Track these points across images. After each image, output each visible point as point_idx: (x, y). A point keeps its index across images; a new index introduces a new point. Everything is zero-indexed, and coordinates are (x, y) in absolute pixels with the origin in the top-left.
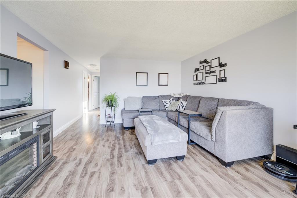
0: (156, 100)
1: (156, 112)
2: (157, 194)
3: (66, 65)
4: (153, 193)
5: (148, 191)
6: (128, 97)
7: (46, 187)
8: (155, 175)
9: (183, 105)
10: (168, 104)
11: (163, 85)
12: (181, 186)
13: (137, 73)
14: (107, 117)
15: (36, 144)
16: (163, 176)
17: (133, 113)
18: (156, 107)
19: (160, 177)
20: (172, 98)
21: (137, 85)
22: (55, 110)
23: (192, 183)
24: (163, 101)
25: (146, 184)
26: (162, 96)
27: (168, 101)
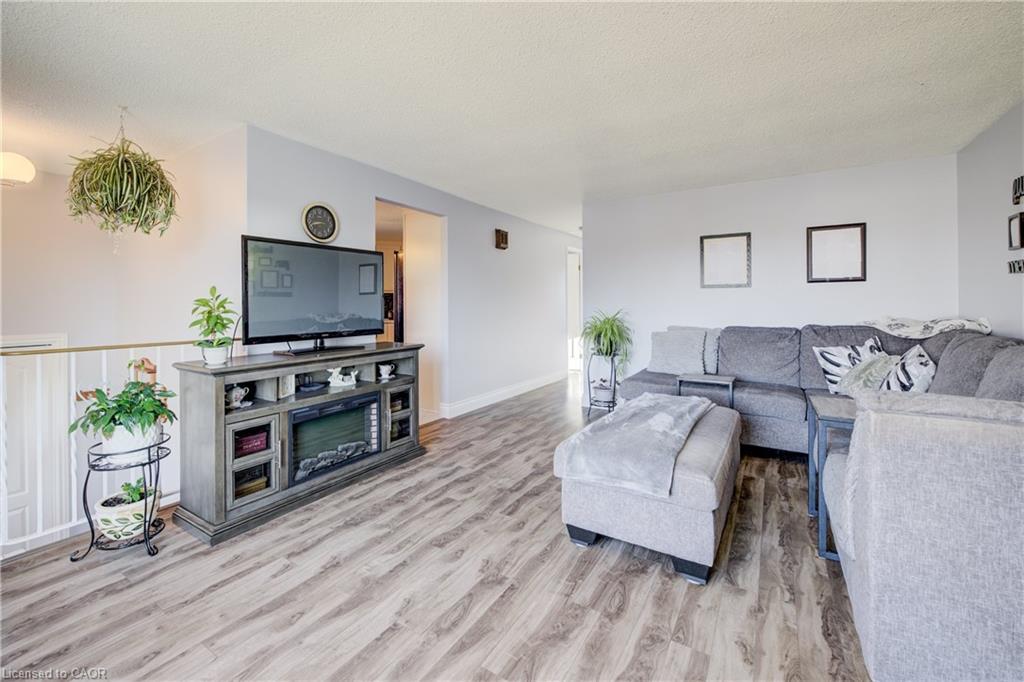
0: (780, 345)
1: (749, 393)
2: (508, 603)
3: (501, 239)
4: (502, 596)
5: (498, 587)
6: (670, 328)
7: (371, 490)
8: (556, 570)
9: (909, 378)
10: (838, 365)
11: (832, 281)
12: (587, 632)
13: (702, 239)
14: (595, 388)
15: (374, 406)
16: (576, 582)
17: (656, 383)
18: (779, 374)
19: (563, 581)
20: (870, 342)
21: (706, 283)
22: (423, 346)
23: (636, 647)
24: (816, 350)
25: (511, 574)
26: (822, 328)
27: (840, 354)
